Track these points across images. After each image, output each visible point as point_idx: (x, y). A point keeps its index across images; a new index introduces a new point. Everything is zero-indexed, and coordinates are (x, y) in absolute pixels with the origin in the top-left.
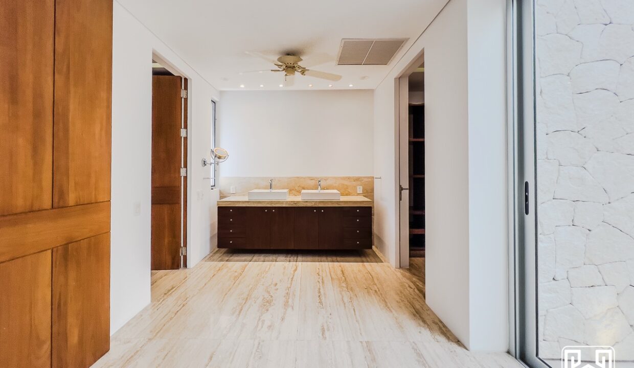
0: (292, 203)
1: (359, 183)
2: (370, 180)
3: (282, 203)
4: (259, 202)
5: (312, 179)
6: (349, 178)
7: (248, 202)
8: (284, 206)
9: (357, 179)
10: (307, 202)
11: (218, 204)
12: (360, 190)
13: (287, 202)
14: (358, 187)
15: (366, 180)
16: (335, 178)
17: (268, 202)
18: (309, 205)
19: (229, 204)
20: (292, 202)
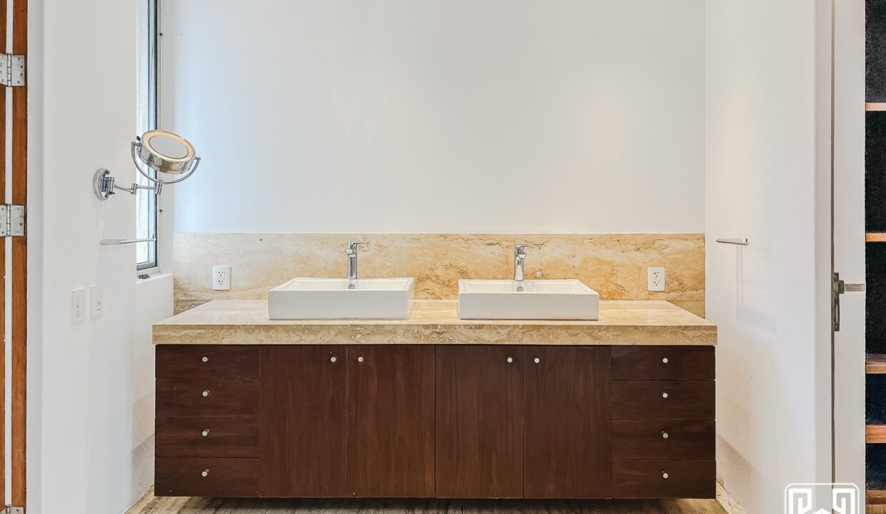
0: (428, 332)
1: (654, 255)
2: (690, 244)
3: (393, 330)
4: (309, 329)
5: (491, 242)
6: (619, 239)
7: (268, 328)
8: (399, 340)
9: (648, 243)
10: (480, 327)
11: (155, 337)
12: (656, 279)
13: (408, 328)
14: (650, 270)
15: (676, 245)
16: (570, 239)
17: (341, 330)
18: (489, 338)
19: (199, 336)
20: (426, 327)
